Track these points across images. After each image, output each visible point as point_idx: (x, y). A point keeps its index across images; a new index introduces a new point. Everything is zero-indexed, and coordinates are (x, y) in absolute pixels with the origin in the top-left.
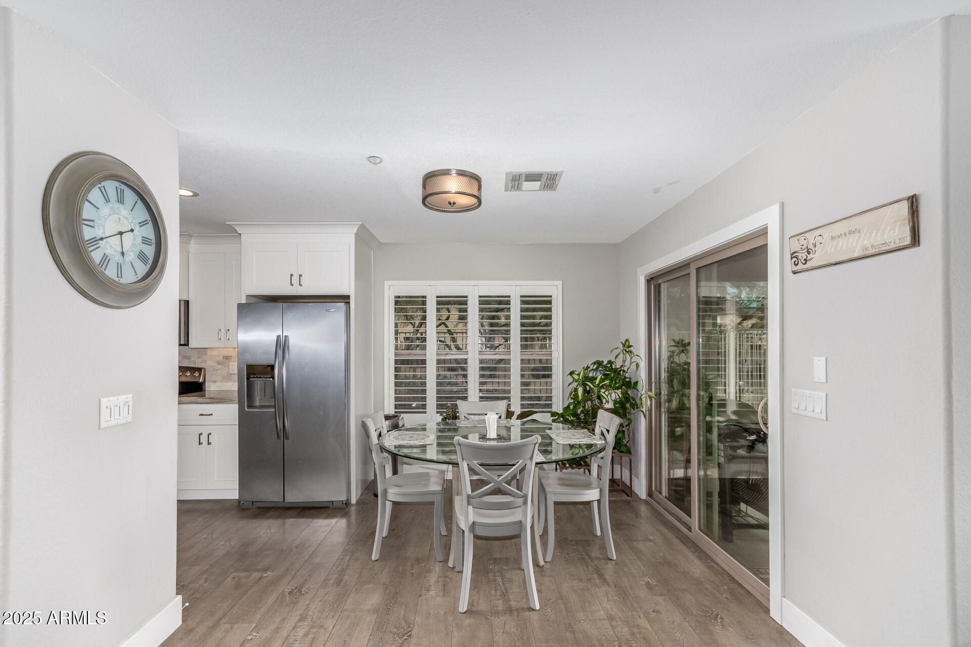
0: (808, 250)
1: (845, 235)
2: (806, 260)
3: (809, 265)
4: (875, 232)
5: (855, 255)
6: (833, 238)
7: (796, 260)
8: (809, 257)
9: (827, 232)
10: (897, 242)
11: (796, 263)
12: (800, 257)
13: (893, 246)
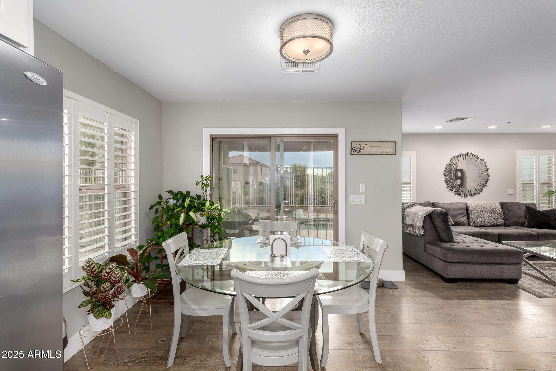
0: (360, 148)
1: (376, 147)
2: (359, 151)
3: (360, 153)
4: (385, 148)
5: (379, 153)
6: (371, 147)
7: (354, 150)
8: (361, 150)
9: (369, 145)
10: (392, 152)
11: (354, 151)
12: (356, 150)
13: (390, 153)
